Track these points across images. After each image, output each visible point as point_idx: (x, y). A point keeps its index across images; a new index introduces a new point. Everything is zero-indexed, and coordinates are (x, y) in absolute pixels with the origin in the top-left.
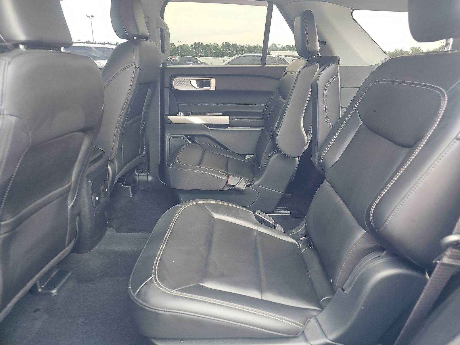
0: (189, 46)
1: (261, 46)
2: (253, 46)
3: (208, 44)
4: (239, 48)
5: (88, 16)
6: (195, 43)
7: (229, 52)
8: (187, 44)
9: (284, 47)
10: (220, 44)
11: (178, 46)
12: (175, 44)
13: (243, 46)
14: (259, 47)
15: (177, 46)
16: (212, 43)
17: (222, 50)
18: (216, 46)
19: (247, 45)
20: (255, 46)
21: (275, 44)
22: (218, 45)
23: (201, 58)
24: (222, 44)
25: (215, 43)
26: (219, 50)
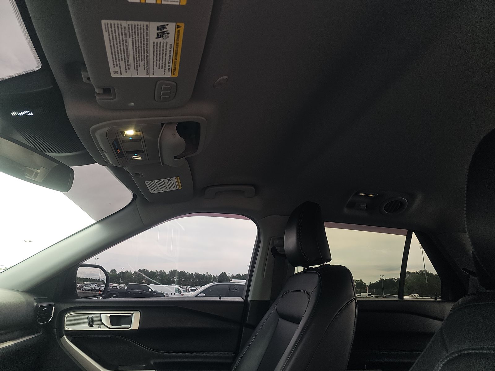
0: (133, 273)
1: (211, 274)
2: (202, 274)
3: (154, 271)
4: (187, 275)
5: (25, 241)
6: (140, 269)
7: (176, 279)
8: (130, 271)
9: (234, 275)
10: (167, 272)
11: (120, 273)
12: (116, 270)
14: (209, 275)
15: (118, 273)
16: (159, 270)
17: (168, 278)
18: (162, 274)
19: (196, 273)
20: (204, 274)
21: (225, 273)
22: (165, 273)
23: (151, 286)
24: (169, 272)
25: (162, 270)
26: (166, 278)
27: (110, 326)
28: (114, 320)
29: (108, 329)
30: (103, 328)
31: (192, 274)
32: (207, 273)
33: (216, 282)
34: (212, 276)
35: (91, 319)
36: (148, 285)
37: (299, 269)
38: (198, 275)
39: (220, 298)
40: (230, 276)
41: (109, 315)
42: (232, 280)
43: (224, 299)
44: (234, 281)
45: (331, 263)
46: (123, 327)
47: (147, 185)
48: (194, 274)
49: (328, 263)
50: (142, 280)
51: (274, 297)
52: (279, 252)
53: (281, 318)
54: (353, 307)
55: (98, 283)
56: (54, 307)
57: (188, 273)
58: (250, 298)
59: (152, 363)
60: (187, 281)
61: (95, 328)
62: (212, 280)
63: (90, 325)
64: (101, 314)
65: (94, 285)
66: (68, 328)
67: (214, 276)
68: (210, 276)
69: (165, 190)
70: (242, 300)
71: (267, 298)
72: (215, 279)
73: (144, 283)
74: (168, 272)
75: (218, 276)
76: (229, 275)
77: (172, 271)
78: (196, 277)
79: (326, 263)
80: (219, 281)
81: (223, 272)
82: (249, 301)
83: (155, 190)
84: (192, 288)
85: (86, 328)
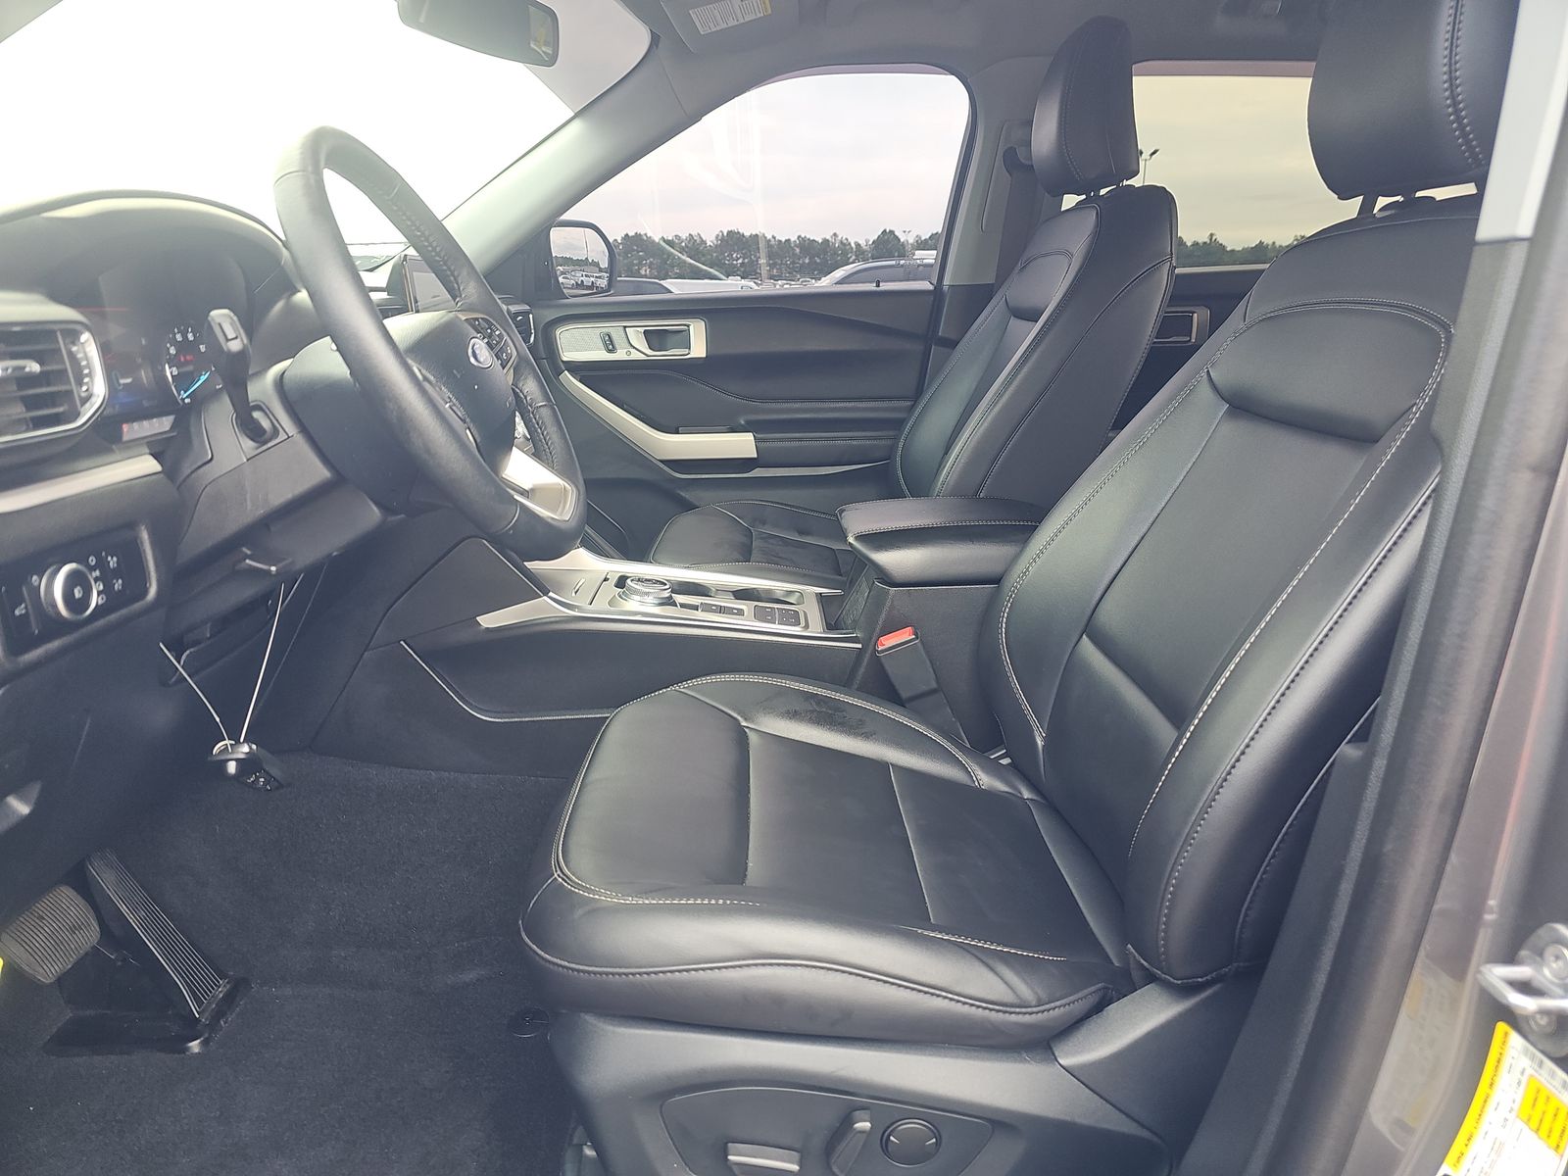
1: (847, 239)
2: (820, 241)
3: (670, 238)
4: (772, 246)
7: (740, 261)
9: (923, 238)
10: (710, 239)
13: (788, 241)
14: (841, 242)
16: (684, 235)
18: (695, 245)
19: (799, 237)
20: (826, 241)
21: (892, 232)
22: (703, 242)
23: (671, 283)
24: (717, 238)
25: (694, 233)
26: (709, 257)
27: (649, 352)
28: (654, 338)
29: (643, 357)
30: (636, 356)
31: (789, 240)
32: (835, 234)
33: (865, 260)
34: (853, 245)
35: (607, 338)
36: (661, 282)
37: (1070, 201)
38: (806, 245)
39: (878, 286)
40: (911, 241)
41: (642, 330)
42: (917, 252)
43: (885, 286)
44: (919, 255)
45: (1136, 182)
46: (674, 353)
47: (694, 16)
48: (792, 239)
49: (1129, 182)
50: (639, 269)
51: (1003, 276)
52: (1023, 161)
53: (1015, 316)
54: (1163, 276)
55: (585, 268)
56: (531, 316)
57: (774, 237)
58: (946, 282)
59: (743, 423)
60: (775, 264)
61: (620, 355)
62: (854, 257)
63: (610, 351)
64: (625, 327)
65: (579, 274)
66: (567, 356)
67: (858, 245)
68: (845, 244)
69: (732, 23)
70: (931, 288)
71: (990, 279)
72: (860, 253)
73: (645, 276)
74: (713, 238)
75: (871, 243)
76: (907, 238)
77: (725, 234)
78: (801, 249)
79: (1125, 183)
80: (875, 258)
81: (885, 231)
82: (945, 288)
83: (712, 26)
84: (791, 285)
85: (602, 355)
